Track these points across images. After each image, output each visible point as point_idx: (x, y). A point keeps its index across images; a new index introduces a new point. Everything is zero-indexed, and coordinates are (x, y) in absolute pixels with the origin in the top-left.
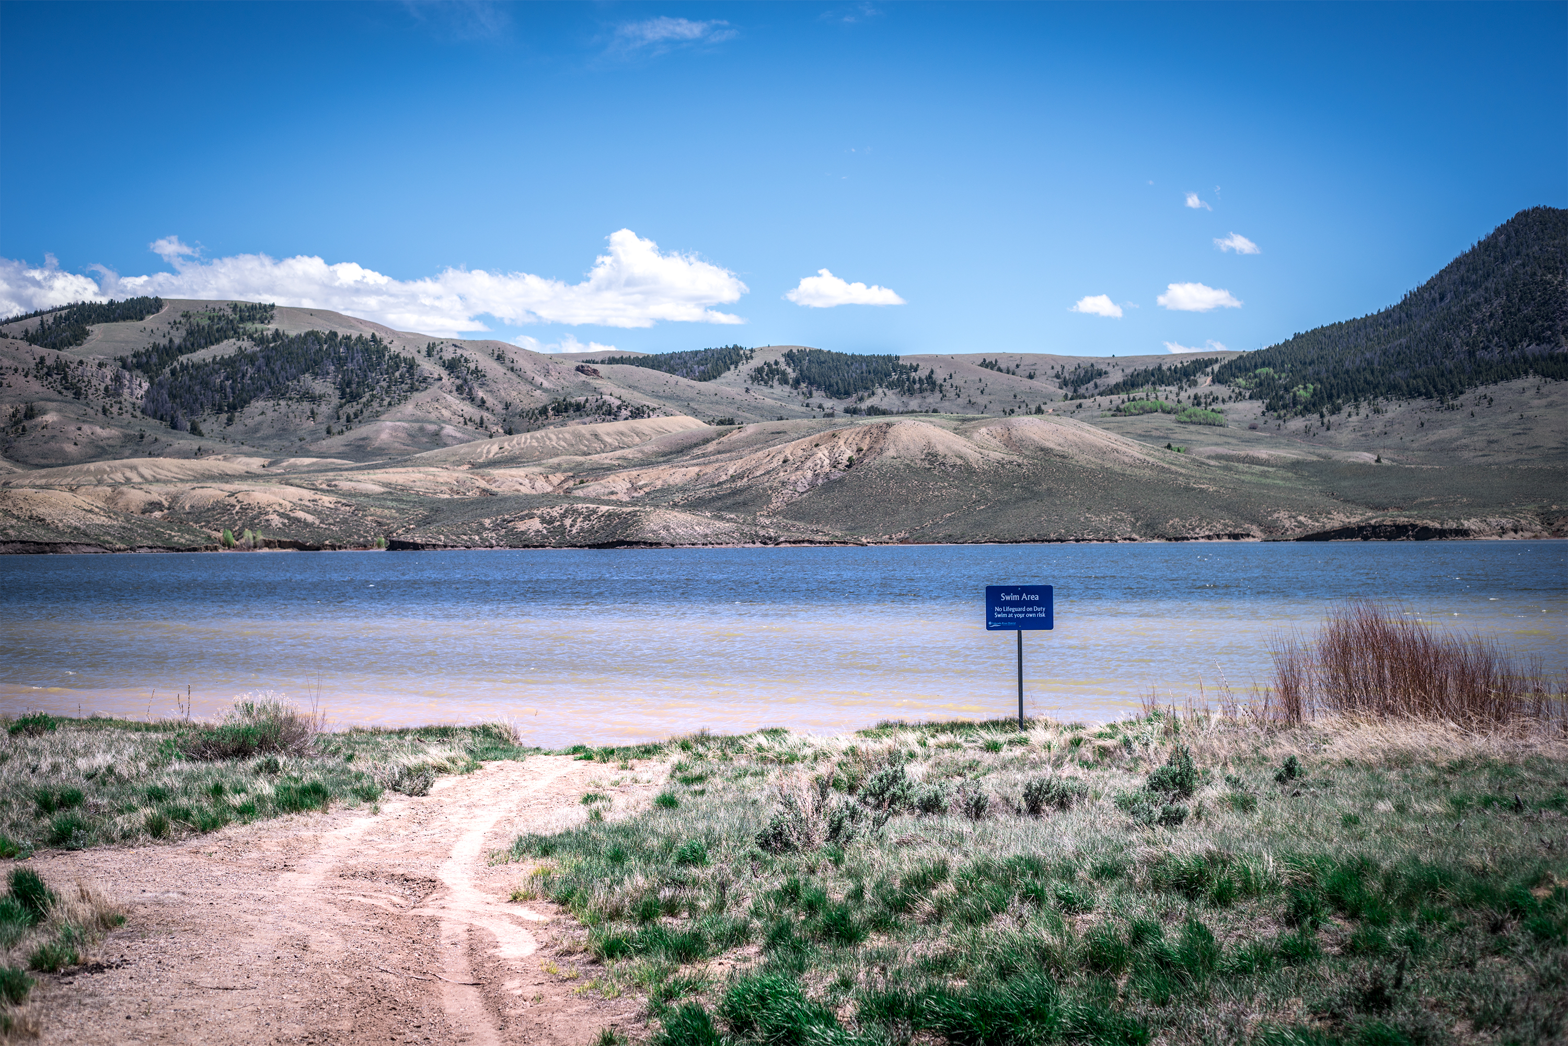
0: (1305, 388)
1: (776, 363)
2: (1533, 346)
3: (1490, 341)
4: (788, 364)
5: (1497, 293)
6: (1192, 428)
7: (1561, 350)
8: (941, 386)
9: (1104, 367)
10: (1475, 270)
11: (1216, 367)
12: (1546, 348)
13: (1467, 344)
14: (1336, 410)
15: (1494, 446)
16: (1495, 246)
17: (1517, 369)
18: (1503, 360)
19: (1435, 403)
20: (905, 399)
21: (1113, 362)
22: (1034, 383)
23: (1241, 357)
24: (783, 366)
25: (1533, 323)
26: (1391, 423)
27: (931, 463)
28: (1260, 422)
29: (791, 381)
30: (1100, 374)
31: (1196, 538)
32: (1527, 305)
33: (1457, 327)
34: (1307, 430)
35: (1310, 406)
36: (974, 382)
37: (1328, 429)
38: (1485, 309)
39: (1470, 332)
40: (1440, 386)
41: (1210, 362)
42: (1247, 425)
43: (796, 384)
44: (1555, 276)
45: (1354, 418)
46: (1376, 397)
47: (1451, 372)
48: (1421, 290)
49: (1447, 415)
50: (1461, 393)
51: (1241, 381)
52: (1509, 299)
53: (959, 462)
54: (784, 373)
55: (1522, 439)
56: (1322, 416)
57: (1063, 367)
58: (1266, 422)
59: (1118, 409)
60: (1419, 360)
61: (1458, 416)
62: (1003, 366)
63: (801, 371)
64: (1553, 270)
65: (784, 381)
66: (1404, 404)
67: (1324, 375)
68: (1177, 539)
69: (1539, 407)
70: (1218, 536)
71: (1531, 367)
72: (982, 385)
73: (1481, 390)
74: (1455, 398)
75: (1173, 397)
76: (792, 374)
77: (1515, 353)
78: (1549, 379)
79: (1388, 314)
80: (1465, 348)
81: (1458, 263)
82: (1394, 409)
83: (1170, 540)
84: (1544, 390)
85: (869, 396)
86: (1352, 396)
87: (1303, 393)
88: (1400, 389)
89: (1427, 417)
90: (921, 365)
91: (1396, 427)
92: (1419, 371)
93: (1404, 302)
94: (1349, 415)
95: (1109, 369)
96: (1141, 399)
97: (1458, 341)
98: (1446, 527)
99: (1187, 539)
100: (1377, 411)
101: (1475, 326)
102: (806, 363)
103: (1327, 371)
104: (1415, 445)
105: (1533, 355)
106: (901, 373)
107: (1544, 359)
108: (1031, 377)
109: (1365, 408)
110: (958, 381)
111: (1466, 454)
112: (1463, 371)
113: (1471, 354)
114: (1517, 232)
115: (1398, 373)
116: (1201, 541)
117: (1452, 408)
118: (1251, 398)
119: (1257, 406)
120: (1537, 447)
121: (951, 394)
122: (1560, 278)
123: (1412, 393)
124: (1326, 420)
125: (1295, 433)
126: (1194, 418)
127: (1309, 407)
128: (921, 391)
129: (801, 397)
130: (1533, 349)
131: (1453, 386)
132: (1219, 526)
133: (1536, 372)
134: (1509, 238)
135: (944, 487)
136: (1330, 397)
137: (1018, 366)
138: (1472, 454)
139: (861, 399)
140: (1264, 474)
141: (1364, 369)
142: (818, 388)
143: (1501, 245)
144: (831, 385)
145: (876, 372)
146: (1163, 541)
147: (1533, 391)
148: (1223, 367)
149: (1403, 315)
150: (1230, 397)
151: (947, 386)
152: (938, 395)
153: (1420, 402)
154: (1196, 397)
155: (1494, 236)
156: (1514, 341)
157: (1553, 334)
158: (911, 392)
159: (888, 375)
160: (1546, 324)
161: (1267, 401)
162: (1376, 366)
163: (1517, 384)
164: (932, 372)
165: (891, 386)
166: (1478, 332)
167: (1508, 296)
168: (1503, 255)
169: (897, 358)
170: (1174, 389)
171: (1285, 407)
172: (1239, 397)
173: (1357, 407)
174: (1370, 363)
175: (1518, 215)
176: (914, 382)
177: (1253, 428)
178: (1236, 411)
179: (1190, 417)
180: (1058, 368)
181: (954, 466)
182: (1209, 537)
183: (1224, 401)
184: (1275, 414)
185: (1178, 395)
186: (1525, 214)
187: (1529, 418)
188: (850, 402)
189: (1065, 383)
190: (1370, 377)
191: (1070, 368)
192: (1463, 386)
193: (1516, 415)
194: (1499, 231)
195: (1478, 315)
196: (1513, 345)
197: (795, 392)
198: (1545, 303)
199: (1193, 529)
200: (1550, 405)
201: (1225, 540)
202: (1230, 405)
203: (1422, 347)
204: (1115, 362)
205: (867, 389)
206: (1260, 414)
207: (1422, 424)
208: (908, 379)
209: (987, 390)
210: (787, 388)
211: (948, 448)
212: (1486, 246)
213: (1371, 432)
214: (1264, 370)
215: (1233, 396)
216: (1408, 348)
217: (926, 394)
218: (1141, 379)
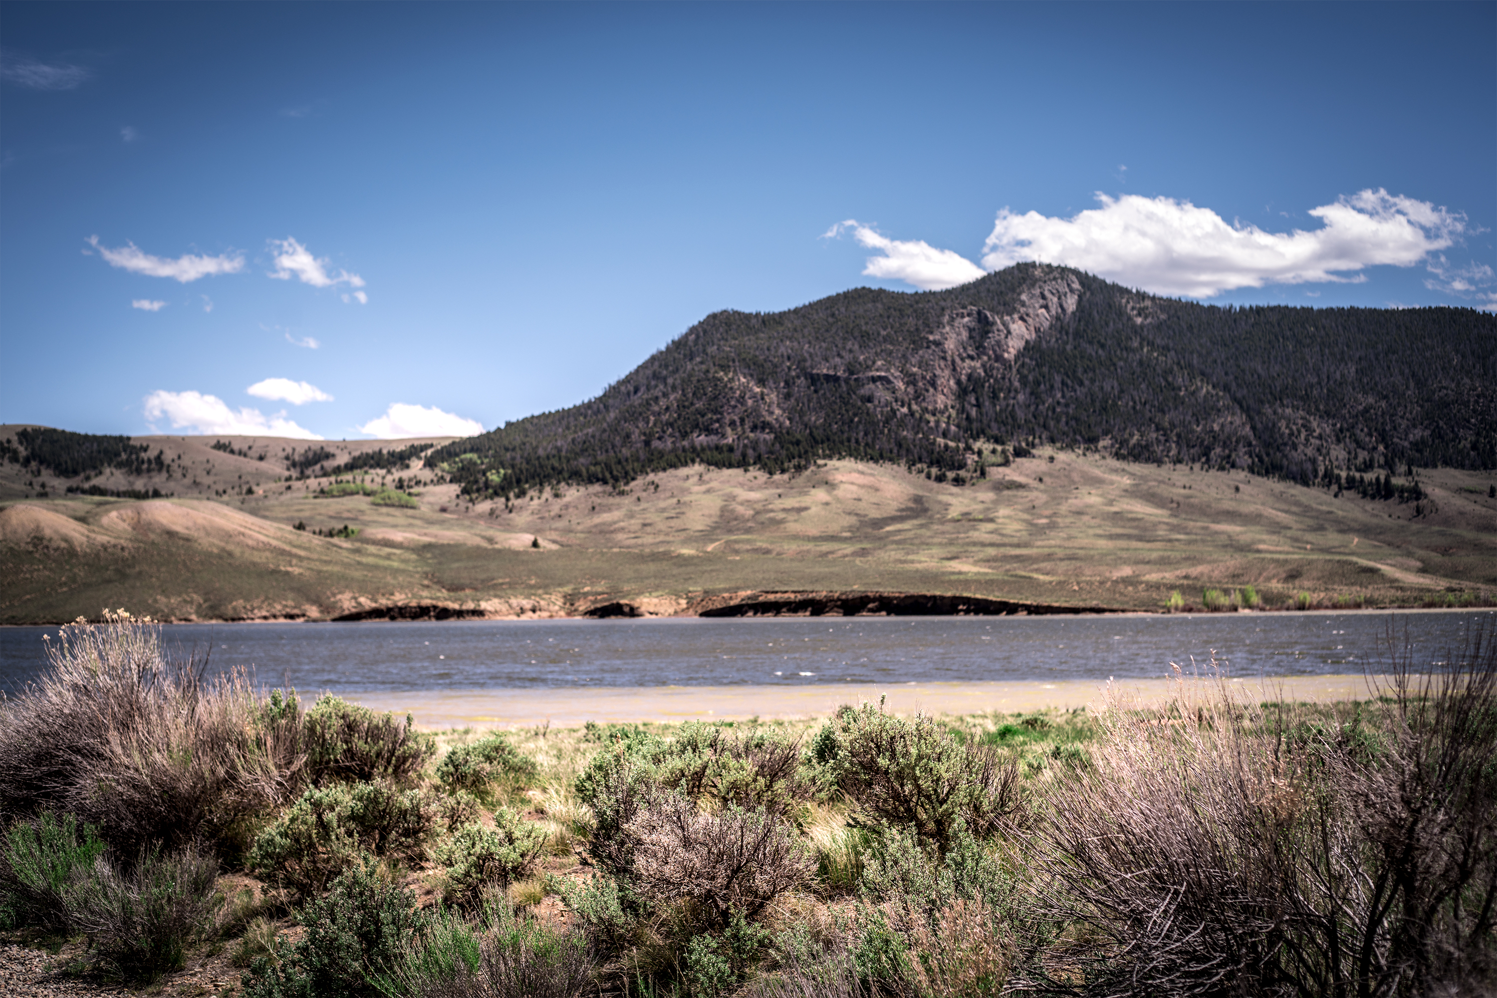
0: (498, 472)
1: (9, 441)
2: (702, 437)
3: (664, 432)
4: (21, 443)
5: (674, 388)
6: (384, 510)
7: (725, 441)
8: (169, 466)
9: (332, 450)
10: (666, 366)
11: (429, 452)
12: (714, 438)
13: (645, 434)
14: (521, 494)
15: (648, 529)
16: (686, 344)
17: (685, 458)
18: (674, 450)
19: (609, 488)
20: (132, 478)
21: (342, 445)
22: (263, 465)
23: (454, 443)
24: (15, 444)
25: (703, 416)
26: (567, 506)
27: (35, 546)
28: (452, 506)
29: (21, 460)
30: (328, 456)
31: (252, 619)
32: (699, 399)
33: (637, 419)
34: (492, 512)
35: (499, 491)
36: (201, 463)
37: (511, 511)
38: (663, 403)
39: (648, 423)
40: (615, 473)
41: (424, 448)
42: (437, 507)
43: (26, 462)
44: (726, 374)
45: (536, 501)
46: (559, 482)
47: (627, 460)
48: (620, 383)
49: (618, 500)
50: (633, 479)
51: (445, 465)
52: (684, 395)
53: (63, 545)
54: (15, 452)
55: (673, 523)
56: (508, 499)
57: (294, 450)
58: (457, 505)
59: (322, 492)
60: (601, 448)
61: (626, 501)
62: (236, 447)
63: (33, 449)
64: (724, 368)
65: (14, 459)
66: (582, 489)
67: (518, 461)
68: (233, 620)
69: (697, 493)
70: (275, 617)
71: (698, 456)
72: (209, 466)
73: (651, 477)
74: (627, 484)
75: (378, 480)
76: (22, 451)
77: (685, 443)
78: (712, 468)
79: (589, 405)
80: (643, 438)
81: (653, 359)
82: (573, 494)
83: (226, 620)
84: (706, 477)
85: (96, 475)
86: (537, 480)
87: (494, 477)
88: (581, 476)
89: (599, 501)
90: (152, 446)
91: (571, 510)
92: (599, 458)
93: (605, 395)
94: (532, 499)
95: (337, 452)
96: (348, 482)
97: (637, 431)
98: (464, 607)
99: (243, 619)
100: (557, 496)
101: (652, 418)
102: (39, 441)
103: (522, 457)
104: (580, 528)
105: (701, 445)
106: (131, 453)
107: (710, 449)
108: (261, 458)
109: (547, 492)
110: (186, 461)
111: (620, 536)
112: (638, 460)
113: (647, 443)
114: (705, 332)
115: (582, 460)
116: (258, 621)
117: (622, 493)
118: (451, 481)
119: (454, 489)
120: (684, 530)
121: (178, 474)
122: (731, 375)
123: (592, 479)
124: (510, 504)
125: (480, 516)
126: (388, 501)
127: (501, 490)
128: (149, 470)
129: (29, 476)
130: (701, 439)
131: (626, 473)
132: (279, 607)
133: (702, 461)
134: (698, 337)
135: (38, 570)
136: (518, 481)
137: (250, 448)
138: (625, 536)
139: (88, 478)
140: (388, 557)
141: (554, 456)
142: (48, 466)
143: (690, 343)
144: (60, 464)
145: (106, 452)
146: (221, 622)
147: (696, 478)
148: (437, 452)
149: (601, 406)
150: (432, 481)
151: (174, 466)
152: (164, 475)
153: (597, 488)
154: (401, 480)
155: (686, 336)
156: (686, 432)
157: (721, 426)
158: (139, 472)
159: (118, 454)
160: (715, 417)
161: (463, 485)
162: (563, 454)
163: (683, 471)
164: (161, 452)
165: (119, 465)
166: (655, 424)
167: (683, 390)
168: (691, 352)
169: (129, 438)
170: (383, 472)
171: (478, 490)
172: (441, 480)
173: (541, 492)
174: (559, 450)
175: (708, 317)
176: (143, 462)
177: (444, 510)
178: (434, 494)
179: (383, 499)
180: (289, 450)
181: (57, 549)
182: (265, 618)
183: (425, 484)
184: (468, 497)
185: (384, 478)
186: (714, 316)
187: (685, 503)
188: (74, 482)
189: (294, 465)
190: (556, 465)
191: (301, 450)
192: (635, 473)
193: (675, 500)
194: (693, 330)
195: (656, 408)
196: (684, 435)
197: (24, 470)
198: (716, 398)
199: (252, 611)
200: (708, 491)
201: (282, 620)
202: (430, 488)
203: (605, 436)
204: (344, 445)
205: (95, 468)
206: (454, 496)
207: (593, 508)
208: (137, 459)
209: (213, 471)
210: (17, 467)
211: (56, 532)
212: (678, 345)
213: (547, 515)
214: (469, 456)
215: (435, 479)
216: (593, 437)
217: (153, 474)
218: (360, 462)
